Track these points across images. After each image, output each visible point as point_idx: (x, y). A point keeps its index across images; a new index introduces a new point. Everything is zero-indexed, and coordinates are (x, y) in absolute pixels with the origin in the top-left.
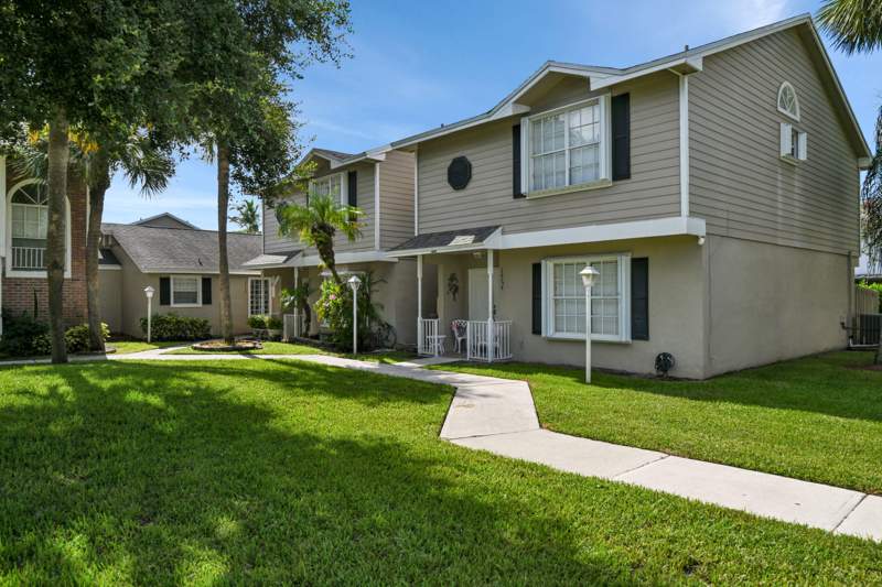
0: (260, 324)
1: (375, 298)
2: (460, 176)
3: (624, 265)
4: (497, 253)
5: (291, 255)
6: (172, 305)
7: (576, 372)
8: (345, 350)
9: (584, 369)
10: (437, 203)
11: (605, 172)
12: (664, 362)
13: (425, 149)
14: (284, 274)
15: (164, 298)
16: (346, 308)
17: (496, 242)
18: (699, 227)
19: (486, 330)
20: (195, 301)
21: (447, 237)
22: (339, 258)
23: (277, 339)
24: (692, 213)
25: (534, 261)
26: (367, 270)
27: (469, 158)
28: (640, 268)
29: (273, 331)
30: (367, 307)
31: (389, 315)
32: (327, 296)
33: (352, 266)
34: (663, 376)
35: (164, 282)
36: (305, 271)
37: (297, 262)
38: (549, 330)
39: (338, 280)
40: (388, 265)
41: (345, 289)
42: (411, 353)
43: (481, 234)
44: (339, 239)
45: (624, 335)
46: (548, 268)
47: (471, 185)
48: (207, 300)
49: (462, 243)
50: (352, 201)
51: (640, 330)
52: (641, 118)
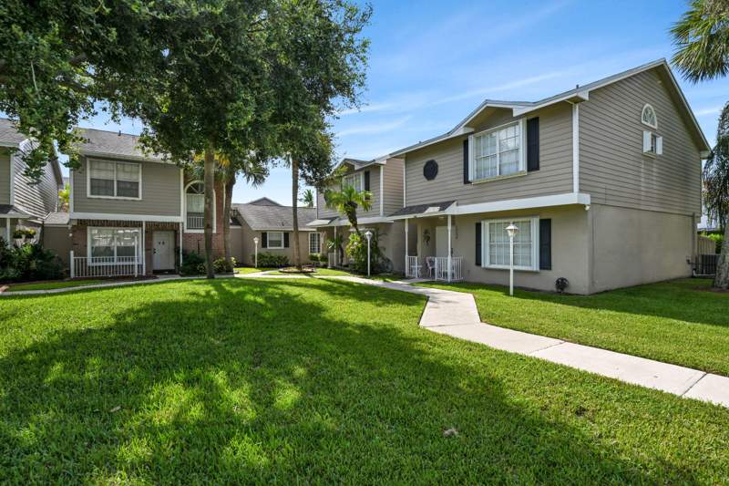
0: (316, 258)
1: (380, 244)
2: (431, 171)
3: (535, 223)
4: (453, 217)
5: (332, 219)
6: (268, 248)
7: (504, 289)
8: (363, 274)
9: (509, 287)
10: (416, 188)
11: (522, 166)
12: (562, 284)
13: (410, 156)
14: (328, 231)
15: (264, 244)
16: (364, 249)
17: (453, 210)
18: (586, 199)
19: (447, 263)
20: (280, 246)
21: (423, 208)
22: (360, 221)
23: (325, 267)
24: (581, 191)
25: (476, 222)
26: (378, 229)
27: (437, 161)
28: (546, 226)
29: (322, 262)
30: (375, 249)
31: (389, 254)
32: (353, 242)
33: (368, 226)
34: (561, 292)
35: (264, 235)
36: (340, 228)
37: (335, 224)
38: (486, 263)
39: (359, 233)
40: (388, 225)
41: (363, 238)
42: (402, 276)
43: (444, 206)
44: (359, 210)
45: (535, 266)
46: (485, 225)
47: (437, 177)
48: (287, 245)
49: (433, 211)
50: (367, 188)
51: (546, 263)
52: (546, 133)
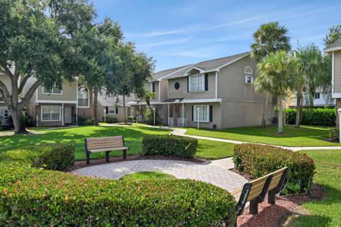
0: (131, 119)
1: (159, 112)
2: (177, 86)
3: (208, 107)
4: (185, 104)
5: (138, 102)
6: (109, 114)
7: (196, 128)
8: (153, 125)
10: (172, 92)
11: (203, 89)
12: (215, 126)
13: (170, 80)
14: (136, 107)
15: (107, 112)
16: (152, 115)
17: (184, 101)
18: (220, 100)
19: (182, 120)
20: (114, 113)
21: (174, 100)
22: (151, 103)
23: (135, 122)
24: (218, 98)
25: (192, 105)
26: (157, 106)
27: (179, 83)
28: (211, 107)
29: (135, 120)
30: (157, 115)
31: (162, 117)
32: (148, 112)
33: (154, 105)
34: (214, 128)
35: (107, 108)
36: (142, 106)
37: (140, 103)
38: (195, 120)
39: (150, 108)
40: (162, 105)
41: (152, 111)
42: (167, 125)
43: (181, 99)
44: (151, 99)
45: (208, 121)
46: (195, 107)
47: (179, 89)
48: (117, 113)
49: (177, 101)
50: (154, 91)
51: (211, 120)
52: (210, 79)
